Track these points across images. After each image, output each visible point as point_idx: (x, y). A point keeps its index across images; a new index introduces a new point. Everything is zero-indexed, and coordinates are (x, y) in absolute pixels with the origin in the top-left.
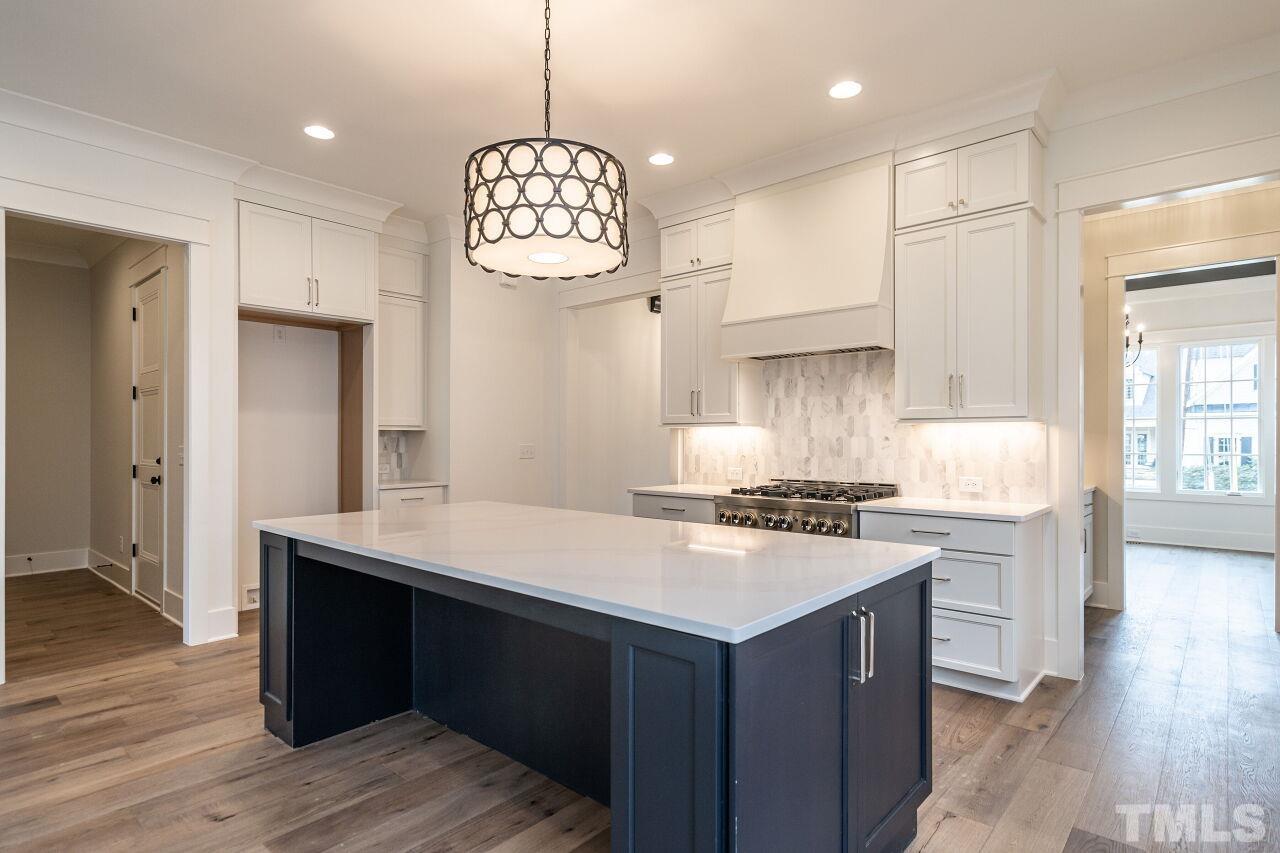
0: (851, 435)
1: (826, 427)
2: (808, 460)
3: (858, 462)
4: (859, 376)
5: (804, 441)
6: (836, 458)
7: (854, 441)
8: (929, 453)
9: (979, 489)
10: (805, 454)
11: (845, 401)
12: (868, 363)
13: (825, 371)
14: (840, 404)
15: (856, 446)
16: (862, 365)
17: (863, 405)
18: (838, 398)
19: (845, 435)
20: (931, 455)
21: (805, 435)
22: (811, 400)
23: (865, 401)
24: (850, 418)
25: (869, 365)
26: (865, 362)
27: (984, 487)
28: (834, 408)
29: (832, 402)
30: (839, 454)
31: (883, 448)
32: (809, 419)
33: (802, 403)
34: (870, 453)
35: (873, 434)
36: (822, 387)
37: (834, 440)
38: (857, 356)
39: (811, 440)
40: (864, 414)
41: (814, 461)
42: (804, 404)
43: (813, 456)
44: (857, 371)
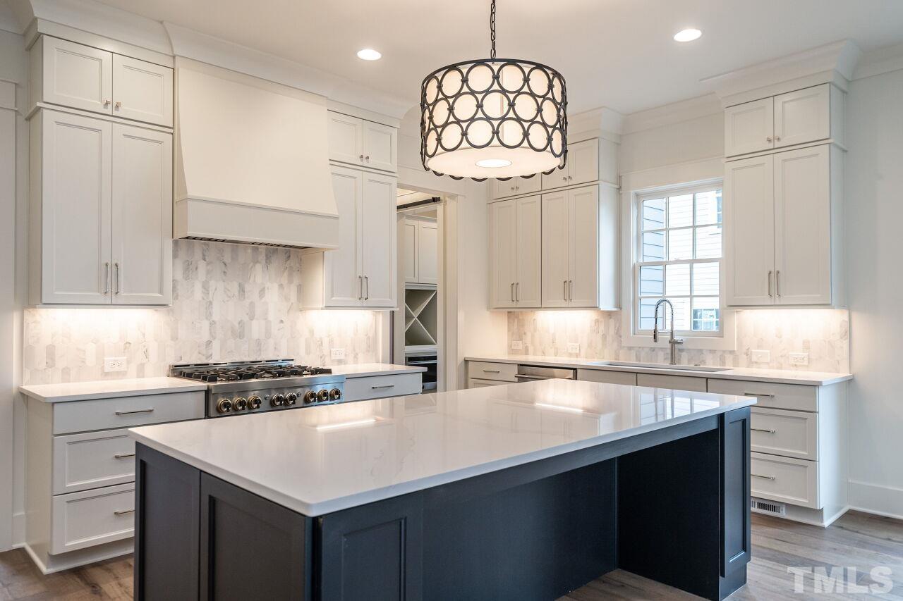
0: (252, 318)
1: (226, 310)
2: (209, 343)
3: (258, 343)
4: (259, 267)
5: (206, 324)
6: (238, 339)
7: (254, 323)
8: (312, 332)
9: (342, 357)
10: (206, 337)
11: (247, 288)
12: (266, 255)
13: (227, 258)
14: (242, 290)
15: (256, 328)
16: (262, 257)
17: (262, 293)
18: (240, 285)
19: (246, 318)
20: (313, 334)
21: (207, 318)
22: (212, 284)
23: (264, 288)
24: (251, 303)
25: (268, 258)
26: (264, 255)
27: (346, 355)
28: (237, 294)
29: (234, 287)
30: (241, 336)
31: (279, 330)
32: (211, 303)
33: (203, 287)
34: (268, 334)
35: (271, 317)
36: (224, 272)
37: (237, 325)
38: (257, 248)
39: (213, 323)
40: (263, 300)
41: (216, 345)
42: (205, 287)
43: (214, 339)
44: (258, 262)
